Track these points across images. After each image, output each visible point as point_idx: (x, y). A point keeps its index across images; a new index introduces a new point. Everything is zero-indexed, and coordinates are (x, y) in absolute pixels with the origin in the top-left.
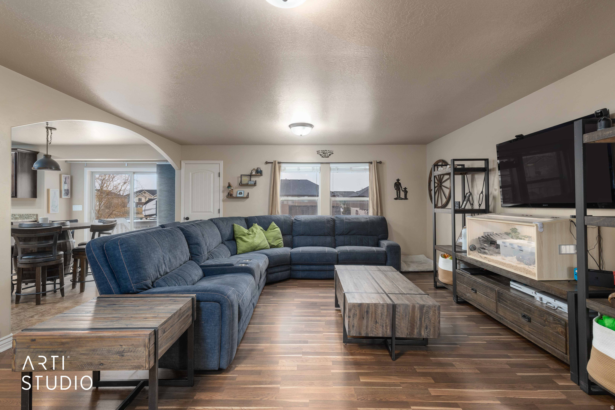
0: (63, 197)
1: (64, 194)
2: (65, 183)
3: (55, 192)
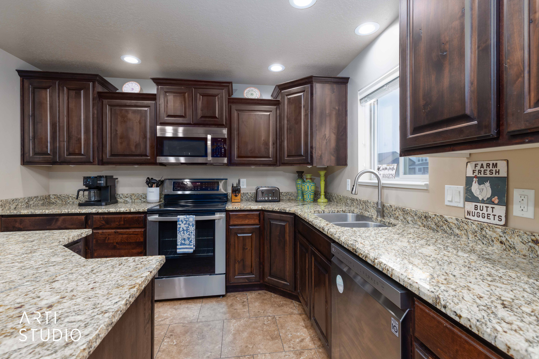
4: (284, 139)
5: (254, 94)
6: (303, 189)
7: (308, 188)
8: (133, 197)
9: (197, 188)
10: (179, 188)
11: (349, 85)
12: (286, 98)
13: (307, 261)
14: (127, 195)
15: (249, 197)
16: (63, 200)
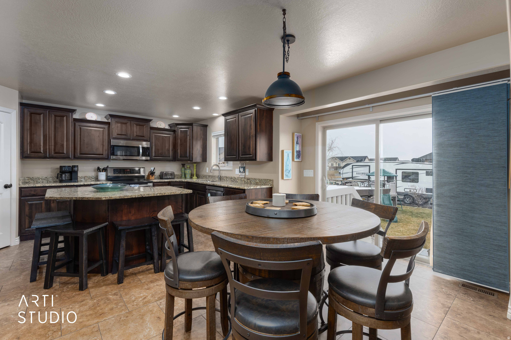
0: (295, 160)
1: (296, 156)
2: (297, 143)
3: (288, 154)
4: (178, 148)
5: (162, 125)
6: (186, 172)
7: (188, 172)
8: (86, 178)
9: (128, 173)
10: (117, 173)
11: (208, 128)
12: (179, 129)
13: (194, 198)
14: (82, 177)
15: (156, 177)
16: (35, 180)
